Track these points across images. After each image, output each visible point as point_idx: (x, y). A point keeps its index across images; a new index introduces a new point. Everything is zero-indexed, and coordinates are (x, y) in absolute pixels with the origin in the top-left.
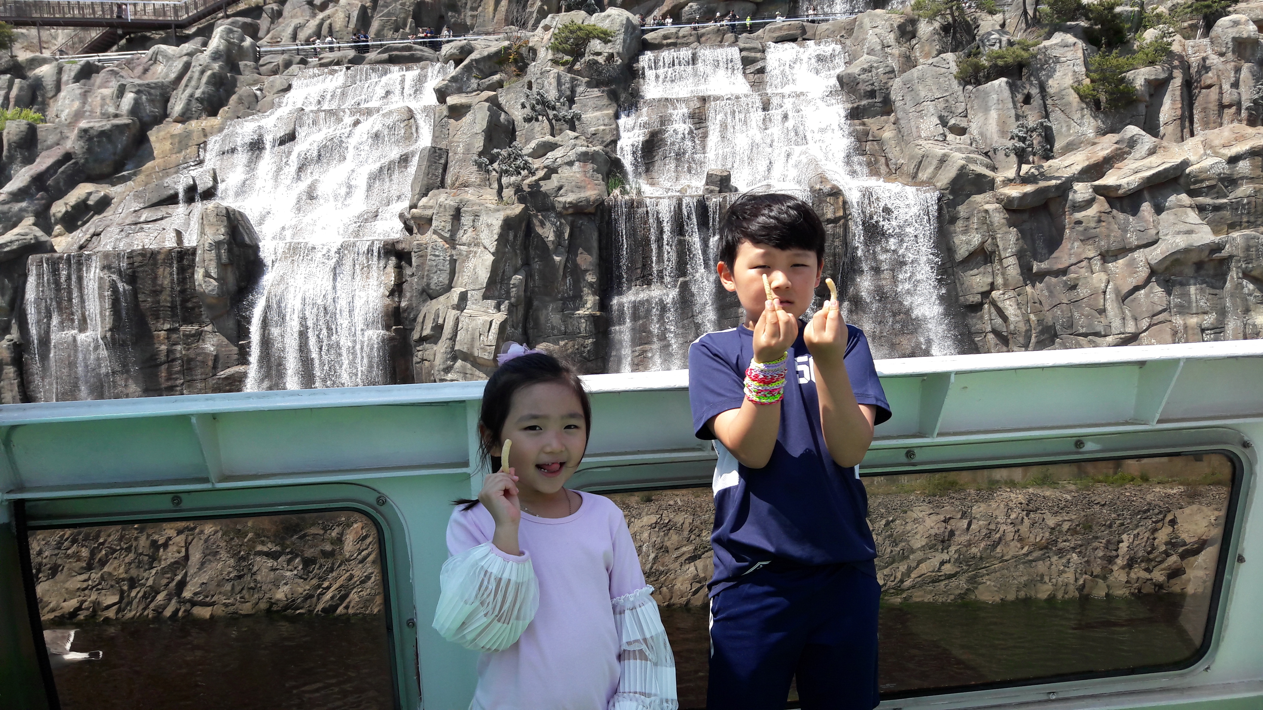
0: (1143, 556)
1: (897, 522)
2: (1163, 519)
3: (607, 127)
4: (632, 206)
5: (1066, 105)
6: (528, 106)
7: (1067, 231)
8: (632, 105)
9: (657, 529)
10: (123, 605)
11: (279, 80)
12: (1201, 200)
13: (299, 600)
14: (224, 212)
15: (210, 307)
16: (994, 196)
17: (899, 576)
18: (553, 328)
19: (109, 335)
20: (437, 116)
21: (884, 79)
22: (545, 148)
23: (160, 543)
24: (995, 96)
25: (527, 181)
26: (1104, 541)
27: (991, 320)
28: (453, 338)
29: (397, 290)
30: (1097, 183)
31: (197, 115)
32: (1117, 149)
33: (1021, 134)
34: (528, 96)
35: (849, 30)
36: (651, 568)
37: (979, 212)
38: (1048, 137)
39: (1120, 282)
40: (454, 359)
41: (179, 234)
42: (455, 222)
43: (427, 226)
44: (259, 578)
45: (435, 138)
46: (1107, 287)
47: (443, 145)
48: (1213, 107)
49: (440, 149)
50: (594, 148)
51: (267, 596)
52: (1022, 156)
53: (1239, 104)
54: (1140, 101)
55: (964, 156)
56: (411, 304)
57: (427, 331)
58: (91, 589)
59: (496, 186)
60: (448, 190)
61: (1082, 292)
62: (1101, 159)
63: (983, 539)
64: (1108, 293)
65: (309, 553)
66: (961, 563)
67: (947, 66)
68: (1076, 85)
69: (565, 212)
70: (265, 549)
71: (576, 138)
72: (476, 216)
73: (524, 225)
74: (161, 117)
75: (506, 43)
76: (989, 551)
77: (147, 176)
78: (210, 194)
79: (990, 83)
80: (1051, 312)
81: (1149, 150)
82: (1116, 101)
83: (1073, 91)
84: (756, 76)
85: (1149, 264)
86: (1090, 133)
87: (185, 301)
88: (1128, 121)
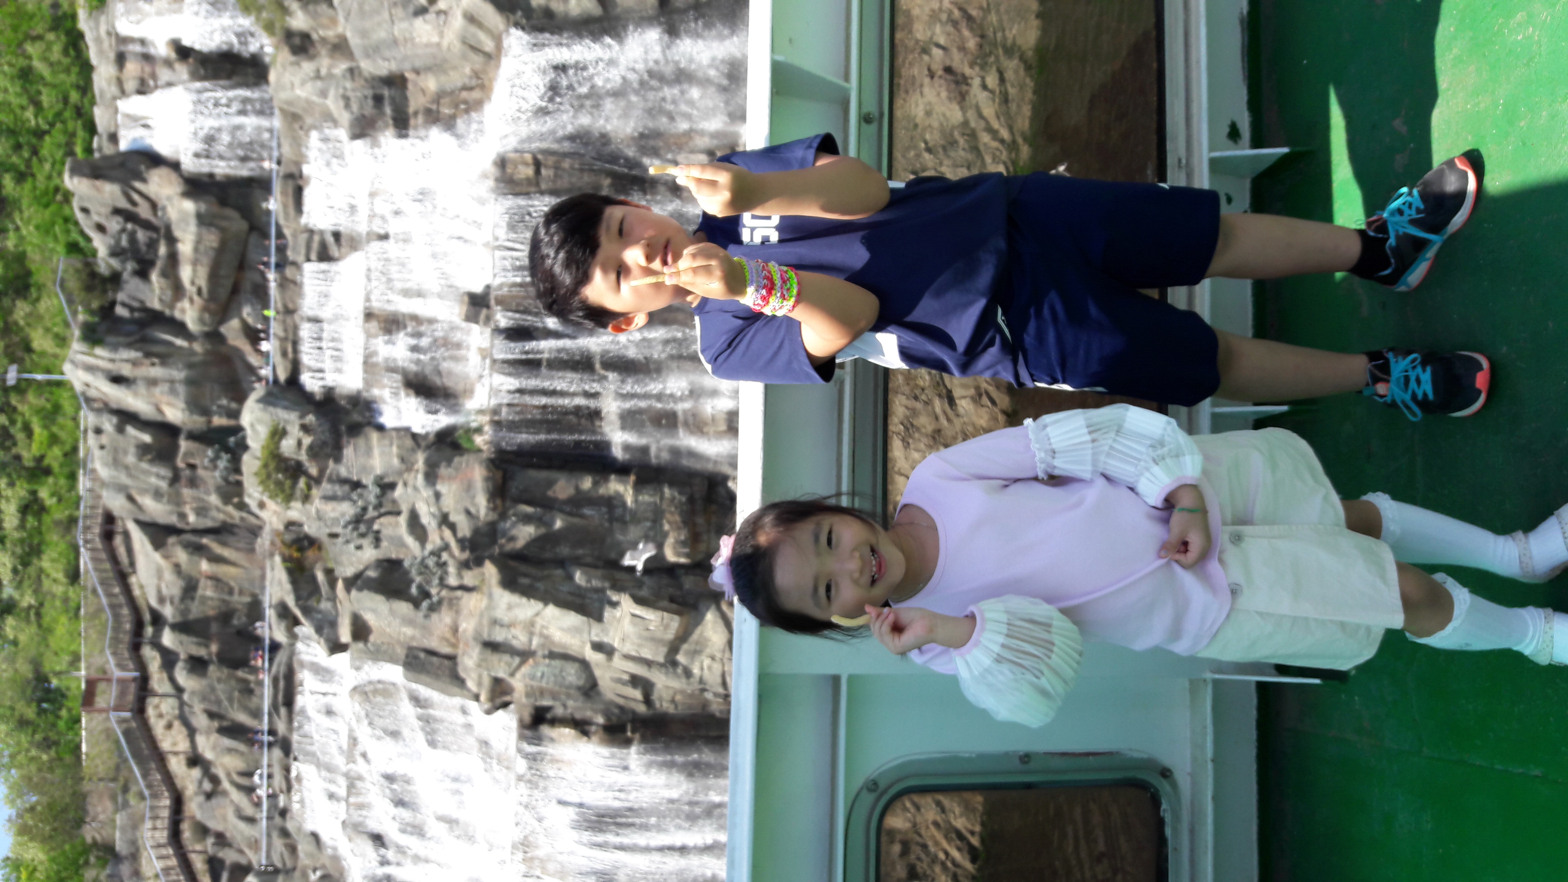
1: (927, 137)
3: (395, 442)
6: (359, 542)
8: (368, 407)
9: (911, 441)
11: (304, 847)
17: (995, 144)
20: (364, 655)
21: (360, 82)
22: (415, 524)
25: (457, 553)
28: (648, 663)
29: (582, 727)
34: (347, 540)
35: (293, 118)
40: (674, 664)
42: (502, 649)
43: (504, 683)
45: (392, 660)
47: (401, 652)
49: (407, 656)
50: (420, 462)
56: (602, 710)
57: (637, 694)
59: (459, 593)
60: (460, 652)
63: (959, 30)
66: (986, 63)
69: (500, 509)
71: (405, 484)
72: (495, 622)
73: (513, 563)
75: (278, 559)
76: (975, 26)
84: (343, 244)
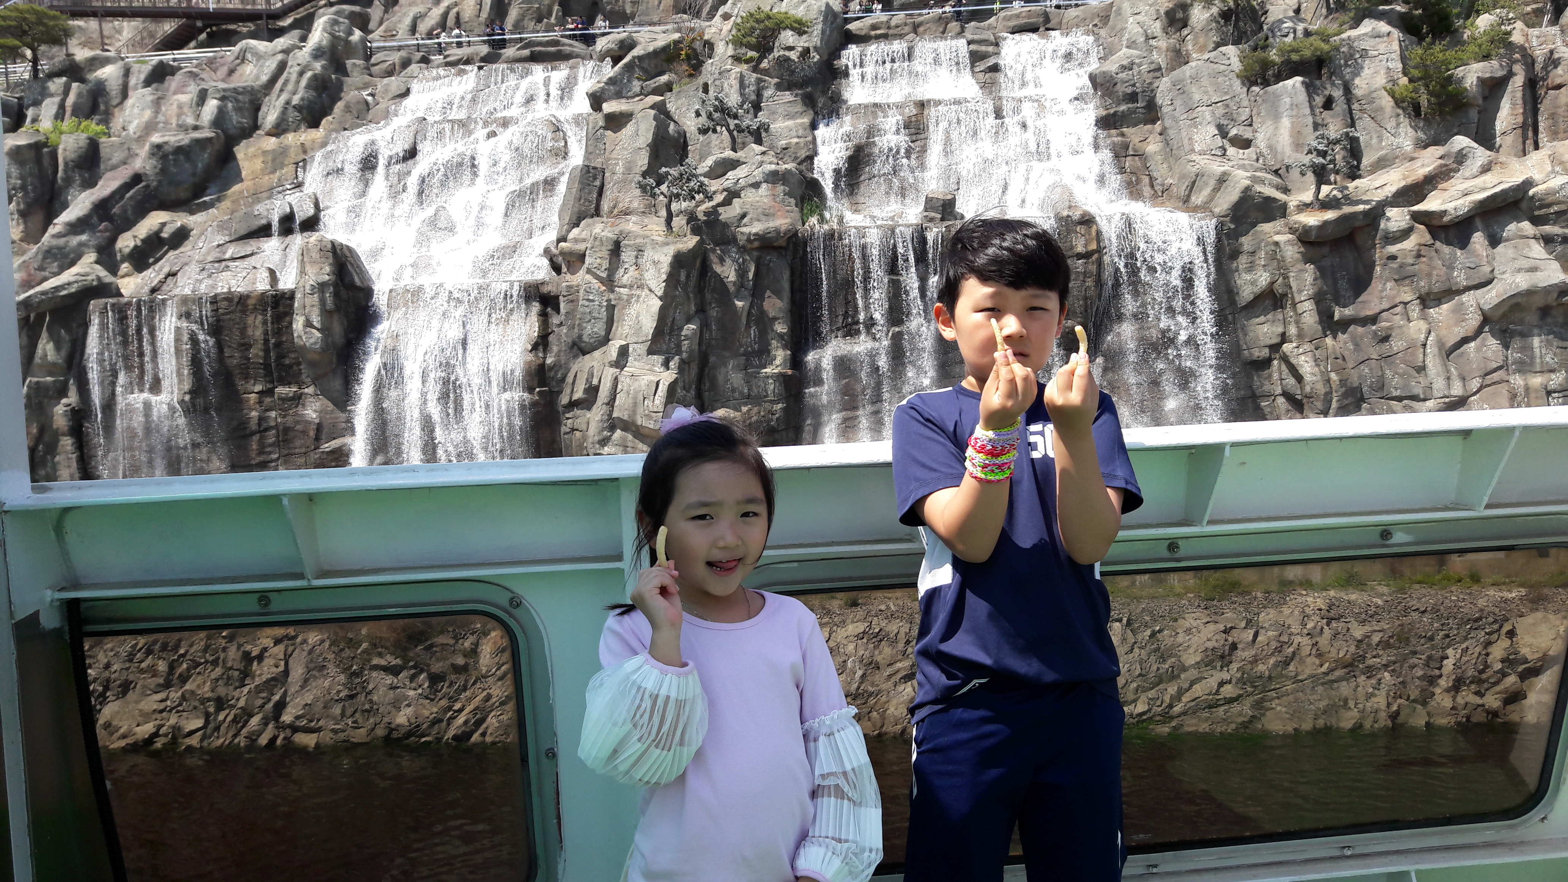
0: (1473, 677)
2: (1499, 630)
3: (802, 140)
4: (830, 236)
5: (1377, 111)
6: (703, 113)
7: (1378, 268)
8: (832, 112)
9: (865, 640)
10: (209, 731)
11: (394, 83)
12: (1548, 229)
13: (425, 726)
14: (329, 246)
15: (312, 364)
16: (1286, 225)
17: (1167, 699)
18: (733, 390)
19: (187, 398)
20: (590, 127)
21: (1148, 78)
22: (724, 167)
23: (254, 654)
24: (1288, 100)
25: (702, 208)
27: (1282, 379)
28: (611, 403)
29: (541, 343)
30: (1416, 208)
31: (295, 125)
32: (1441, 166)
33: (1321, 147)
34: (704, 101)
35: (1104, 17)
36: (858, 688)
37: (1267, 244)
38: (1354, 151)
39: (1443, 332)
40: (612, 428)
41: (272, 272)
42: (614, 259)
43: (578, 264)
44: (375, 698)
45: (588, 154)
46: (1427, 338)
47: (598, 163)
48: (1563, 112)
49: (595, 168)
50: (786, 166)
52: (1321, 175)
54: (1472, 105)
55: (1249, 174)
56: (559, 361)
57: (579, 394)
58: (170, 711)
59: (663, 213)
60: (605, 219)
61: (1396, 345)
62: (1422, 178)
63: (1272, 654)
64: (1428, 347)
66: (1244, 684)
67: (1228, 62)
68: (1389, 86)
69: (749, 246)
70: (383, 662)
71: (764, 153)
72: (640, 251)
73: (698, 262)
74: (251, 129)
75: (676, 36)
76: (1279, 669)
77: (233, 202)
78: (311, 224)
79: (1281, 84)
80: (1356, 370)
81: (1482, 166)
82: (1440, 104)
83: (1385, 93)
84: (987, 75)
85: (1481, 309)
86: (1407, 145)
87: (281, 357)
88: (1455, 131)
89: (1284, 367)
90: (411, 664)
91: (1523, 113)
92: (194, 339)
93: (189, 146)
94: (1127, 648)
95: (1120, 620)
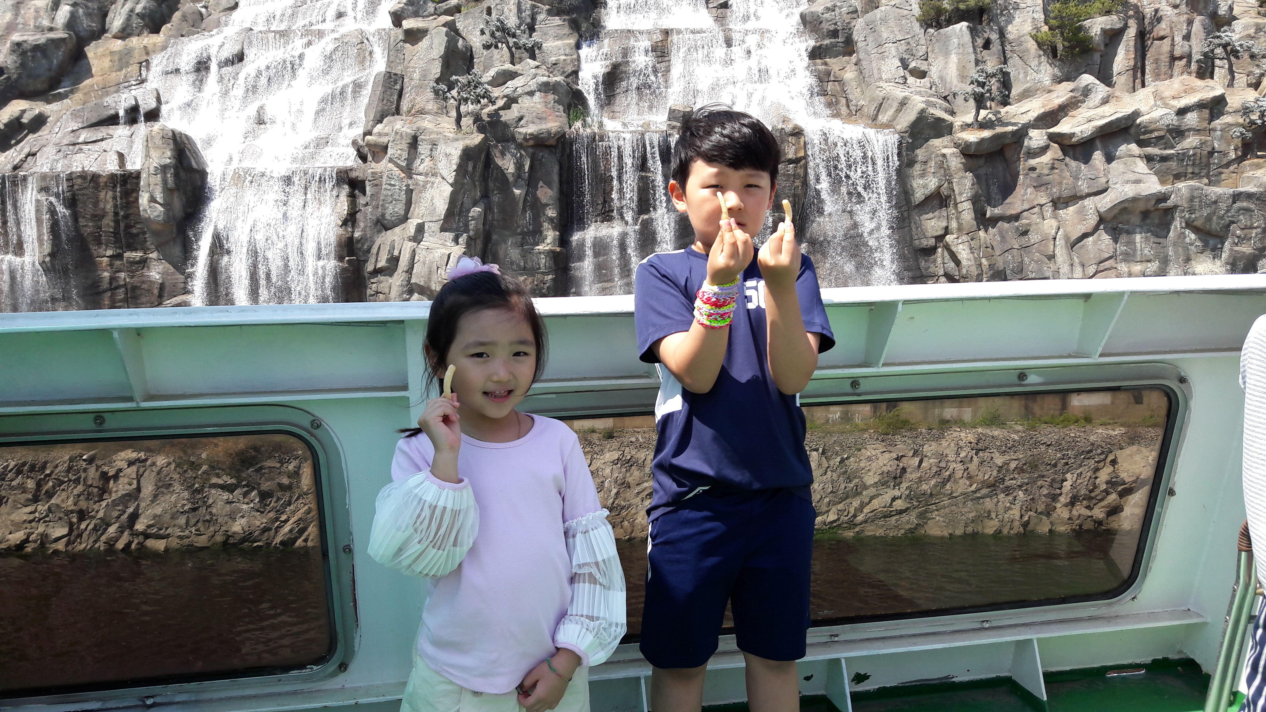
0: (1085, 495)
1: (852, 459)
2: (1105, 460)
3: (569, 57)
5: (1024, 52)
6: (487, 32)
7: (1021, 177)
8: (594, 35)
9: (619, 465)
10: (72, 538)
12: (1150, 150)
13: (256, 533)
14: (170, 134)
15: (156, 234)
16: (952, 140)
17: (852, 511)
18: (512, 263)
19: (48, 259)
20: (392, 40)
21: (847, 18)
22: (506, 77)
23: (110, 474)
24: (956, 40)
25: (486, 111)
26: (1049, 480)
27: (944, 263)
28: (410, 271)
29: (350, 220)
30: (1052, 130)
31: (138, 31)
32: (1072, 97)
33: (981, 79)
34: (487, 22)
36: (613, 503)
37: (937, 156)
38: (1006, 83)
39: (1069, 229)
40: (411, 291)
41: (121, 156)
42: (412, 151)
43: (382, 154)
44: (214, 511)
45: (389, 62)
46: (1057, 233)
47: (398, 70)
48: (1165, 58)
49: (395, 74)
50: (556, 78)
51: (224, 528)
52: (980, 101)
53: (1189, 56)
54: (1096, 50)
55: (924, 99)
56: (366, 235)
57: (382, 263)
58: (39, 521)
59: (454, 114)
60: (404, 117)
61: (1033, 237)
62: (1057, 106)
63: (933, 476)
64: (1057, 239)
65: (266, 486)
66: (911, 499)
67: (910, 8)
68: (1034, 32)
69: (525, 144)
70: (220, 482)
71: (537, 67)
72: (434, 144)
73: (483, 156)
74: (100, 32)
76: (939, 488)
77: (85, 94)
78: (153, 115)
79: (951, 27)
80: (1002, 256)
81: (1103, 99)
82: (1072, 48)
83: (1031, 39)
84: (719, 11)
85: (1098, 212)
86: (1047, 80)
87: (128, 227)
88: (1083, 70)
89: (946, 253)
90: (244, 483)
91: (1135, 58)
92: (52, 212)
93: (45, 45)
94: (821, 471)
95: (817, 450)
